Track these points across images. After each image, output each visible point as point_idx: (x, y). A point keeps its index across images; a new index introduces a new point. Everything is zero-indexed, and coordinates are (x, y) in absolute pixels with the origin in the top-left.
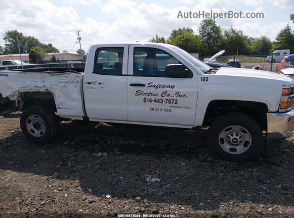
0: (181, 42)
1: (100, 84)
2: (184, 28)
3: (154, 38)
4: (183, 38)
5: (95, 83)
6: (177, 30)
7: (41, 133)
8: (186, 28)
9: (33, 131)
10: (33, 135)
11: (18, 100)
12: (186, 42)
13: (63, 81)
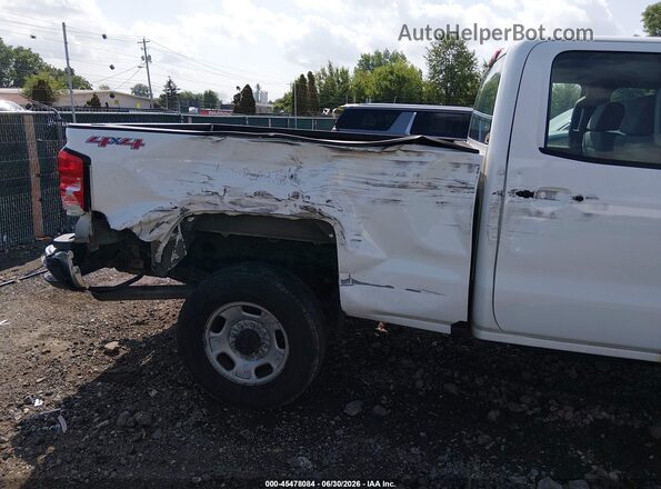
0: (388, 83)
1: (579, 199)
2: (387, 52)
3: (323, 70)
4: (392, 73)
5: (550, 195)
6: (372, 54)
7: (263, 370)
8: (391, 52)
9: (226, 361)
10: (229, 374)
11: (171, 243)
12: (399, 83)
13: (385, 180)
